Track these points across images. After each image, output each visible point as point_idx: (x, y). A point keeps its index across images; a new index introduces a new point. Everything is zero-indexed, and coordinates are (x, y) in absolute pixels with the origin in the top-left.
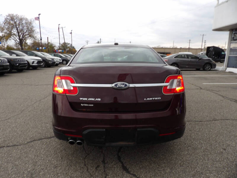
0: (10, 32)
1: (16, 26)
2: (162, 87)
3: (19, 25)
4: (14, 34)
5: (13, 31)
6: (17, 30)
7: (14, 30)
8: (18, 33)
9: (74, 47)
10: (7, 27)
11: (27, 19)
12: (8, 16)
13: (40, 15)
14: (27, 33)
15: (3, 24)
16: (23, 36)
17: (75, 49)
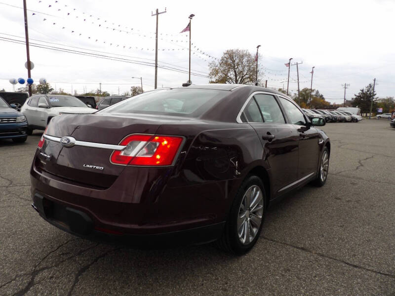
0: (226, 75)
1: (234, 66)
2: (112, 150)
3: (238, 65)
4: (230, 78)
5: (229, 74)
6: (235, 72)
7: (231, 73)
8: (236, 76)
9: (322, 96)
10: (222, 69)
11: (250, 55)
12: (226, 54)
13: (259, 47)
14: (247, 76)
15: (219, 66)
16: (241, 80)
17: (323, 98)
